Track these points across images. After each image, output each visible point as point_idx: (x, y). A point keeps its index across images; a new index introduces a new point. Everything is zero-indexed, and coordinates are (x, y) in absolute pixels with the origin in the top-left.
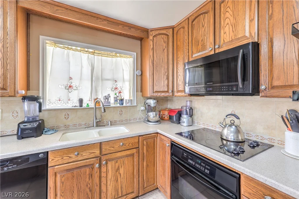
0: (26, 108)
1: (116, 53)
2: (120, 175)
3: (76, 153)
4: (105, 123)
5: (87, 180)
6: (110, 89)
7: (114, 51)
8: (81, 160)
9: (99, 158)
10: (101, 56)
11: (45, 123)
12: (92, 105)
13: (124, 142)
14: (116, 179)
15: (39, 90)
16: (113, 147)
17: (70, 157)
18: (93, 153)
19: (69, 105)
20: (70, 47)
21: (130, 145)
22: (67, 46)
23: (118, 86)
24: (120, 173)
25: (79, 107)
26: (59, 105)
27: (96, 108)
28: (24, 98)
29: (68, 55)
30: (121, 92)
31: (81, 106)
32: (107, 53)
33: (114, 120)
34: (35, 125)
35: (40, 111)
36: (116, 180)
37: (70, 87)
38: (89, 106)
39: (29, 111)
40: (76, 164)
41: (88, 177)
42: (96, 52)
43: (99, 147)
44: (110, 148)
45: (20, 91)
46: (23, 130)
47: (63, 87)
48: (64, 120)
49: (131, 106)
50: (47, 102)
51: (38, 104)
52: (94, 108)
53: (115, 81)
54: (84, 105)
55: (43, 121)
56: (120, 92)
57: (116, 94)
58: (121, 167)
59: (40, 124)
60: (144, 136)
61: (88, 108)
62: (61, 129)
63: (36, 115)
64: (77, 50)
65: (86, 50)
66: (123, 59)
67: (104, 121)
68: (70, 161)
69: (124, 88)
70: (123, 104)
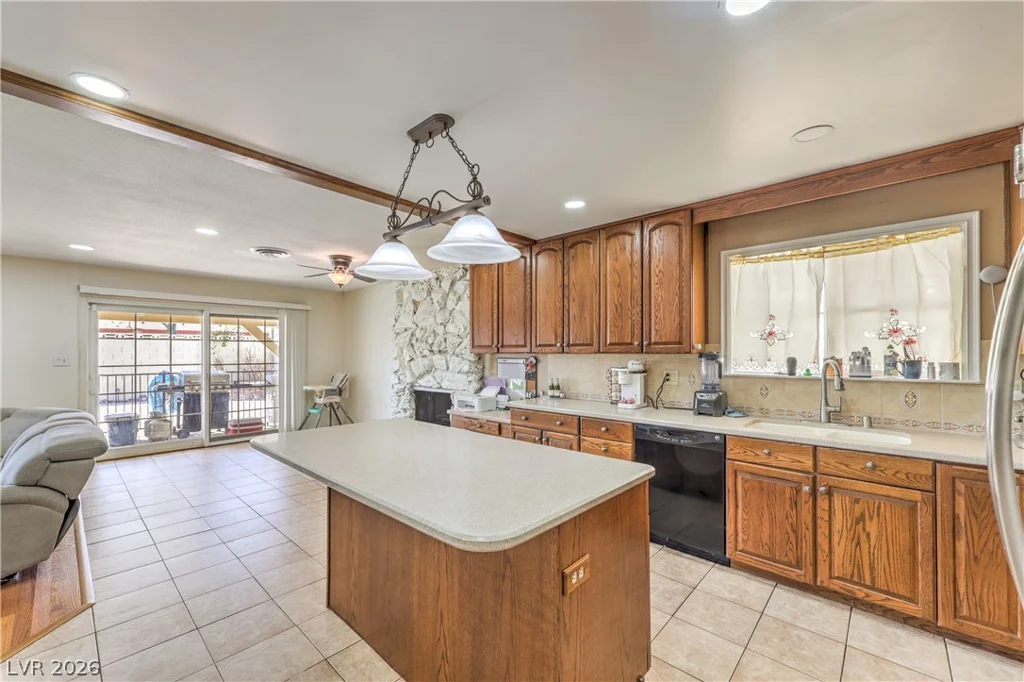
0: (704, 371)
1: (892, 234)
2: (868, 535)
3: (766, 451)
4: (856, 419)
5: (788, 508)
6: (873, 335)
7: (885, 232)
8: (775, 467)
9: (811, 476)
10: (844, 255)
11: (729, 399)
12: (817, 372)
13: (877, 463)
14: (856, 538)
15: (720, 343)
16: (846, 466)
17: (757, 455)
18: (799, 462)
19: (769, 370)
20: (770, 255)
21: (898, 475)
22: (763, 256)
23: (904, 325)
24: (867, 530)
25: (787, 376)
26: (750, 370)
27: (825, 380)
28: (701, 355)
29: (765, 274)
30: (912, 342)
31: (792, 372)
32: (862, 243)
33: (884, 417)
34: (714, 397)
35: (720, 377)
36: (856, 541)
37: (771, 334)
38: (810, 374)
39: (707, 376)
40: (767, 471)
41: (788, 502)
42: (827, 249)
43: (811, 454)
44: (837, 465)
45: (696, 346)
46: (700, 402)
47: (756, 335)
48: (760, 398)
49: (955, 384)
50: (732, 363)
51: (717, 366)
52: (820, 380)
53: (892, 310)
54: (800, 372)
55: (725, 394)
56: (909, 342)
57: (890, 347)
58: (871, 518)
59: (720, 397)
60: (955, 467)
61: (808, 379)
62: (754, 414)
63: (715, 382)
64: (784, 258)
65: (804, 250)
66: (916, 246)
67: (853, 414)
68: (756, 461)
69: (924, 329)
70: (917, 375)
